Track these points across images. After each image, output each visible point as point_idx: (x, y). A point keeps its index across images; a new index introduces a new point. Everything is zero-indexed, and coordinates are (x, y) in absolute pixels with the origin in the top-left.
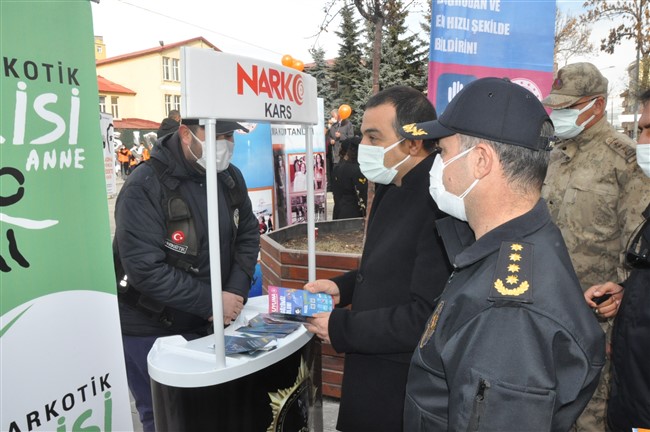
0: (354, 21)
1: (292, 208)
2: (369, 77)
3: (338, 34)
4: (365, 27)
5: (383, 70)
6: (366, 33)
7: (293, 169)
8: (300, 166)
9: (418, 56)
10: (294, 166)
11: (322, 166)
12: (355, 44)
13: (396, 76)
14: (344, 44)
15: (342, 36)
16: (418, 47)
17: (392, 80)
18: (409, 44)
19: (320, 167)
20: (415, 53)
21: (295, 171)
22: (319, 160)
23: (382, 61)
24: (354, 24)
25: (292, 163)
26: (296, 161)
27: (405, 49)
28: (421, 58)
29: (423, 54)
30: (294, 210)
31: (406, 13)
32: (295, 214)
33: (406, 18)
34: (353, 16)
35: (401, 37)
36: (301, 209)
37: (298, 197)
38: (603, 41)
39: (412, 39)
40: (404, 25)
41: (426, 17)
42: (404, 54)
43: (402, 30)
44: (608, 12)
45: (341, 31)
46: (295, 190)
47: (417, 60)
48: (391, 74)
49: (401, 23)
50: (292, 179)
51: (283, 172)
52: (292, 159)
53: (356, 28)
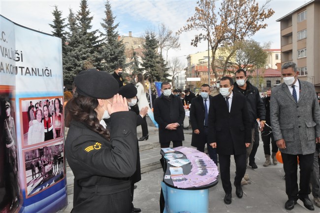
0: (61, 19)
1: (26, 165)
2: (71, 51)
3: (52, 26)
4: (69, 23)
5: (79, 48)
6: (69, 26)
7: (27, 118)
8: (36, 113)
9: (98, 42)
10: (28, 113)
11: (61, 111)
12: (62, 32)
13: (87, 52)
14: (55, 32)
15: (54, 27)
16: (98, 37)
17: (85, 54)
18: (93, 35)
19: (58, 113)
20: (96, 40)
21: (29, 119)
22: (57, 106)
23: (79, 43)
24: (61, 21)
25: (26, 110)
26: (31, 107)
27: (91, 37)
28: (100, 43)
29: (101, 41)
30: (29, 167)
31: (91, 18)
32: (30, 172)
33: (92, 21)
34: (61, 16)
35: (89, 31)
36: (38, 165)
37: (33, 151)
38: (193, 41)
39: (95, 32)
40: (90, 24)
41: (104, 20)
42: (91, 40)
43: (89, 27)
44: (197, 26)
45: (53, 24)
46: (29, 143)
47: (97, 44)
48: (84, 50)
49: (89, 23)
50: (26, 129)
51: (12, 124)
52: (25, 105)
53: (63, 23)
